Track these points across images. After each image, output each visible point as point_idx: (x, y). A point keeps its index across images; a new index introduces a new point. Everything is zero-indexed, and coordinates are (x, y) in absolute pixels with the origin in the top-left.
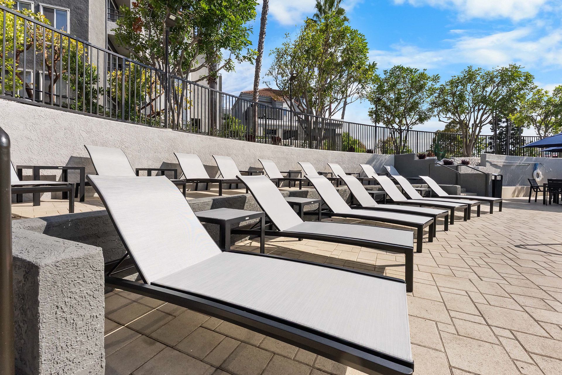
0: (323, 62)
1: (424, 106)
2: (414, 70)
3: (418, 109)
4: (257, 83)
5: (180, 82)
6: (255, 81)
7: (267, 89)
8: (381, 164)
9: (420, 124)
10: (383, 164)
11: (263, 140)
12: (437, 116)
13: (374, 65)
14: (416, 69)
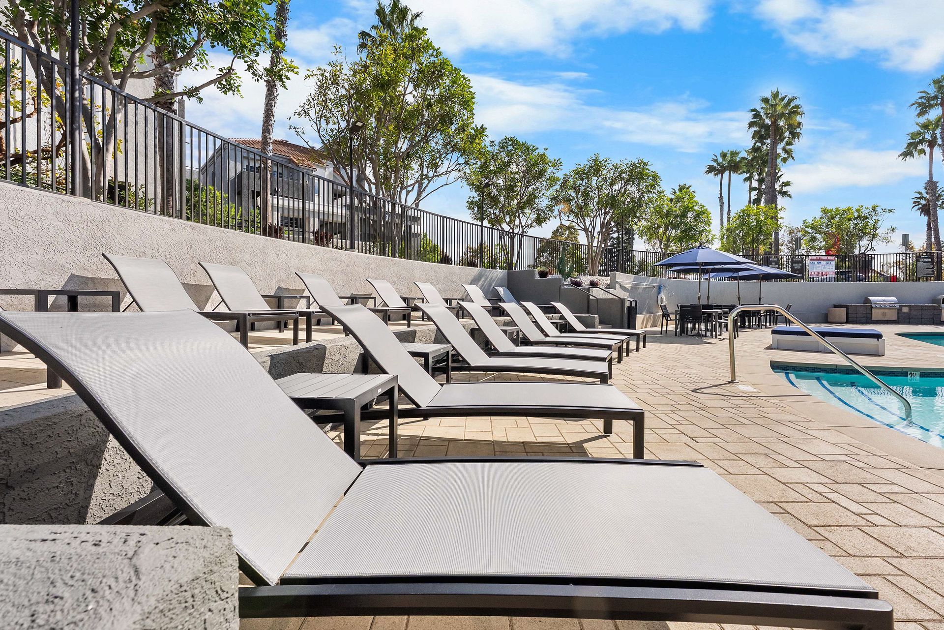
0: (404, 111)
1: (543, 202)
2: (531, 148)
3: (535, 206)
4: (270, 127)
5: (108, 93)
6: (264, 123)
7: (278, 141)
8: (490, 285)
9: (537, 227)
10: (493, 285)
11: (298, 237)
12: (558, 218)
13: (483, 129)
14: (534, 147)
